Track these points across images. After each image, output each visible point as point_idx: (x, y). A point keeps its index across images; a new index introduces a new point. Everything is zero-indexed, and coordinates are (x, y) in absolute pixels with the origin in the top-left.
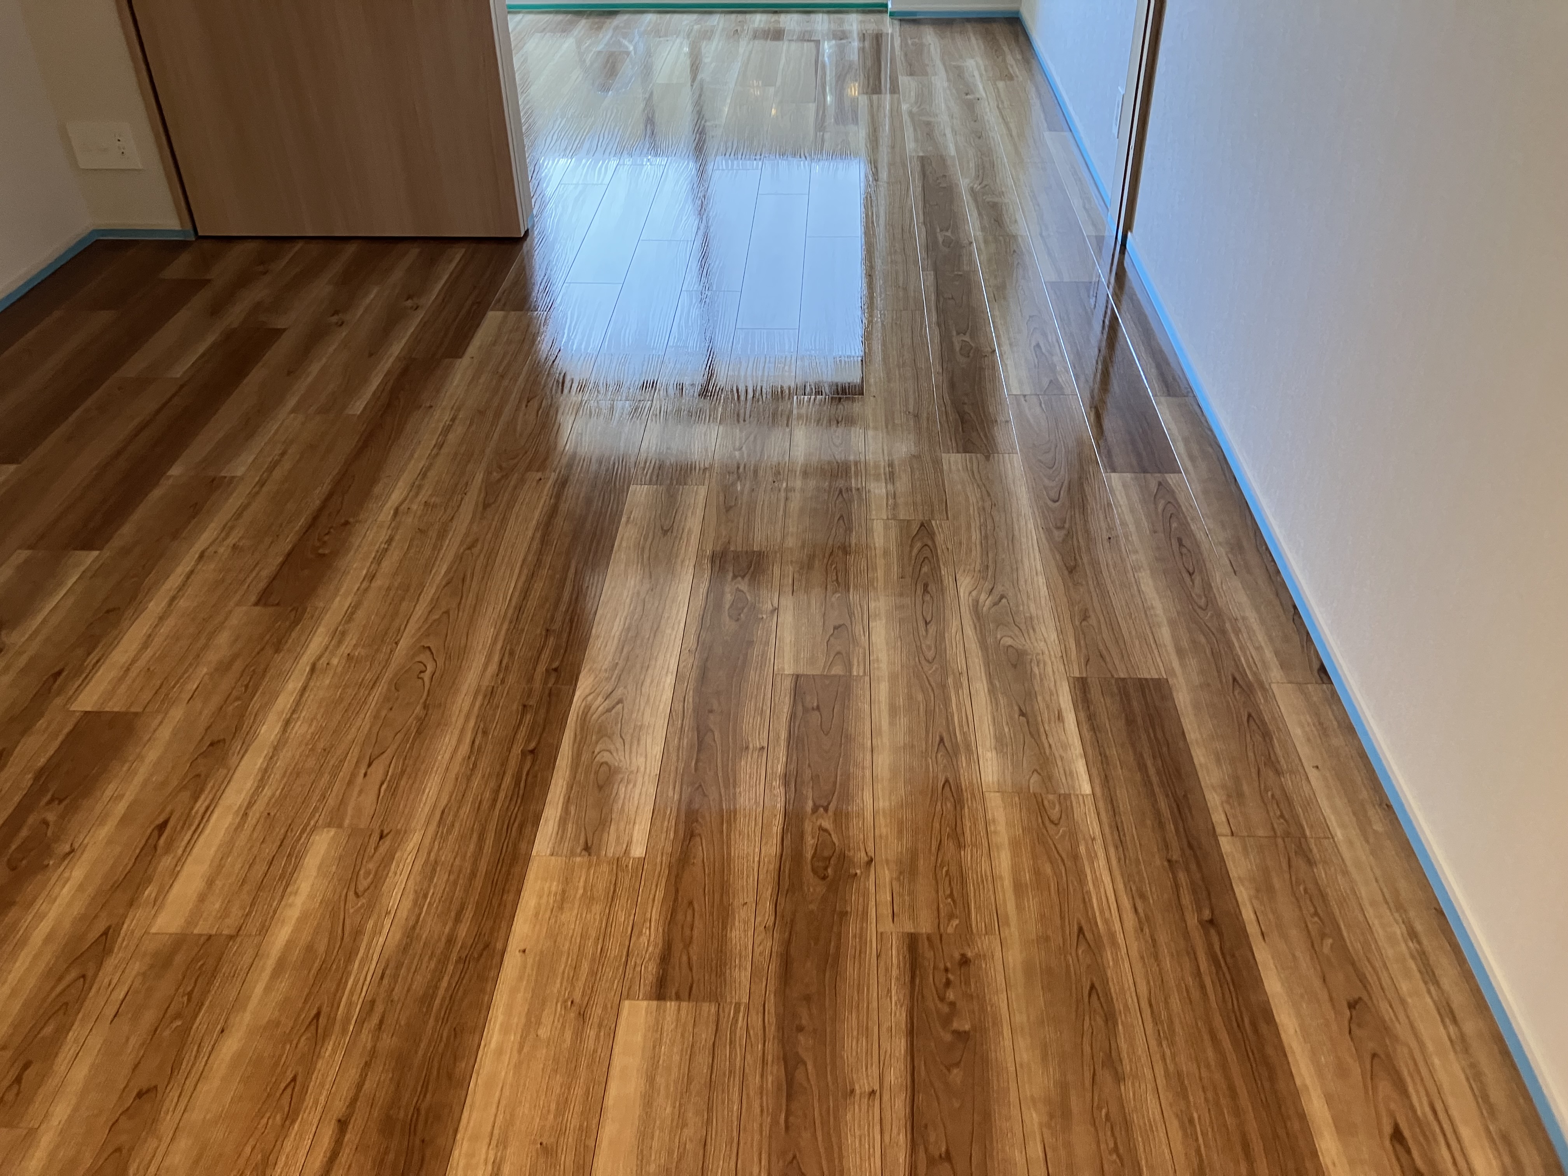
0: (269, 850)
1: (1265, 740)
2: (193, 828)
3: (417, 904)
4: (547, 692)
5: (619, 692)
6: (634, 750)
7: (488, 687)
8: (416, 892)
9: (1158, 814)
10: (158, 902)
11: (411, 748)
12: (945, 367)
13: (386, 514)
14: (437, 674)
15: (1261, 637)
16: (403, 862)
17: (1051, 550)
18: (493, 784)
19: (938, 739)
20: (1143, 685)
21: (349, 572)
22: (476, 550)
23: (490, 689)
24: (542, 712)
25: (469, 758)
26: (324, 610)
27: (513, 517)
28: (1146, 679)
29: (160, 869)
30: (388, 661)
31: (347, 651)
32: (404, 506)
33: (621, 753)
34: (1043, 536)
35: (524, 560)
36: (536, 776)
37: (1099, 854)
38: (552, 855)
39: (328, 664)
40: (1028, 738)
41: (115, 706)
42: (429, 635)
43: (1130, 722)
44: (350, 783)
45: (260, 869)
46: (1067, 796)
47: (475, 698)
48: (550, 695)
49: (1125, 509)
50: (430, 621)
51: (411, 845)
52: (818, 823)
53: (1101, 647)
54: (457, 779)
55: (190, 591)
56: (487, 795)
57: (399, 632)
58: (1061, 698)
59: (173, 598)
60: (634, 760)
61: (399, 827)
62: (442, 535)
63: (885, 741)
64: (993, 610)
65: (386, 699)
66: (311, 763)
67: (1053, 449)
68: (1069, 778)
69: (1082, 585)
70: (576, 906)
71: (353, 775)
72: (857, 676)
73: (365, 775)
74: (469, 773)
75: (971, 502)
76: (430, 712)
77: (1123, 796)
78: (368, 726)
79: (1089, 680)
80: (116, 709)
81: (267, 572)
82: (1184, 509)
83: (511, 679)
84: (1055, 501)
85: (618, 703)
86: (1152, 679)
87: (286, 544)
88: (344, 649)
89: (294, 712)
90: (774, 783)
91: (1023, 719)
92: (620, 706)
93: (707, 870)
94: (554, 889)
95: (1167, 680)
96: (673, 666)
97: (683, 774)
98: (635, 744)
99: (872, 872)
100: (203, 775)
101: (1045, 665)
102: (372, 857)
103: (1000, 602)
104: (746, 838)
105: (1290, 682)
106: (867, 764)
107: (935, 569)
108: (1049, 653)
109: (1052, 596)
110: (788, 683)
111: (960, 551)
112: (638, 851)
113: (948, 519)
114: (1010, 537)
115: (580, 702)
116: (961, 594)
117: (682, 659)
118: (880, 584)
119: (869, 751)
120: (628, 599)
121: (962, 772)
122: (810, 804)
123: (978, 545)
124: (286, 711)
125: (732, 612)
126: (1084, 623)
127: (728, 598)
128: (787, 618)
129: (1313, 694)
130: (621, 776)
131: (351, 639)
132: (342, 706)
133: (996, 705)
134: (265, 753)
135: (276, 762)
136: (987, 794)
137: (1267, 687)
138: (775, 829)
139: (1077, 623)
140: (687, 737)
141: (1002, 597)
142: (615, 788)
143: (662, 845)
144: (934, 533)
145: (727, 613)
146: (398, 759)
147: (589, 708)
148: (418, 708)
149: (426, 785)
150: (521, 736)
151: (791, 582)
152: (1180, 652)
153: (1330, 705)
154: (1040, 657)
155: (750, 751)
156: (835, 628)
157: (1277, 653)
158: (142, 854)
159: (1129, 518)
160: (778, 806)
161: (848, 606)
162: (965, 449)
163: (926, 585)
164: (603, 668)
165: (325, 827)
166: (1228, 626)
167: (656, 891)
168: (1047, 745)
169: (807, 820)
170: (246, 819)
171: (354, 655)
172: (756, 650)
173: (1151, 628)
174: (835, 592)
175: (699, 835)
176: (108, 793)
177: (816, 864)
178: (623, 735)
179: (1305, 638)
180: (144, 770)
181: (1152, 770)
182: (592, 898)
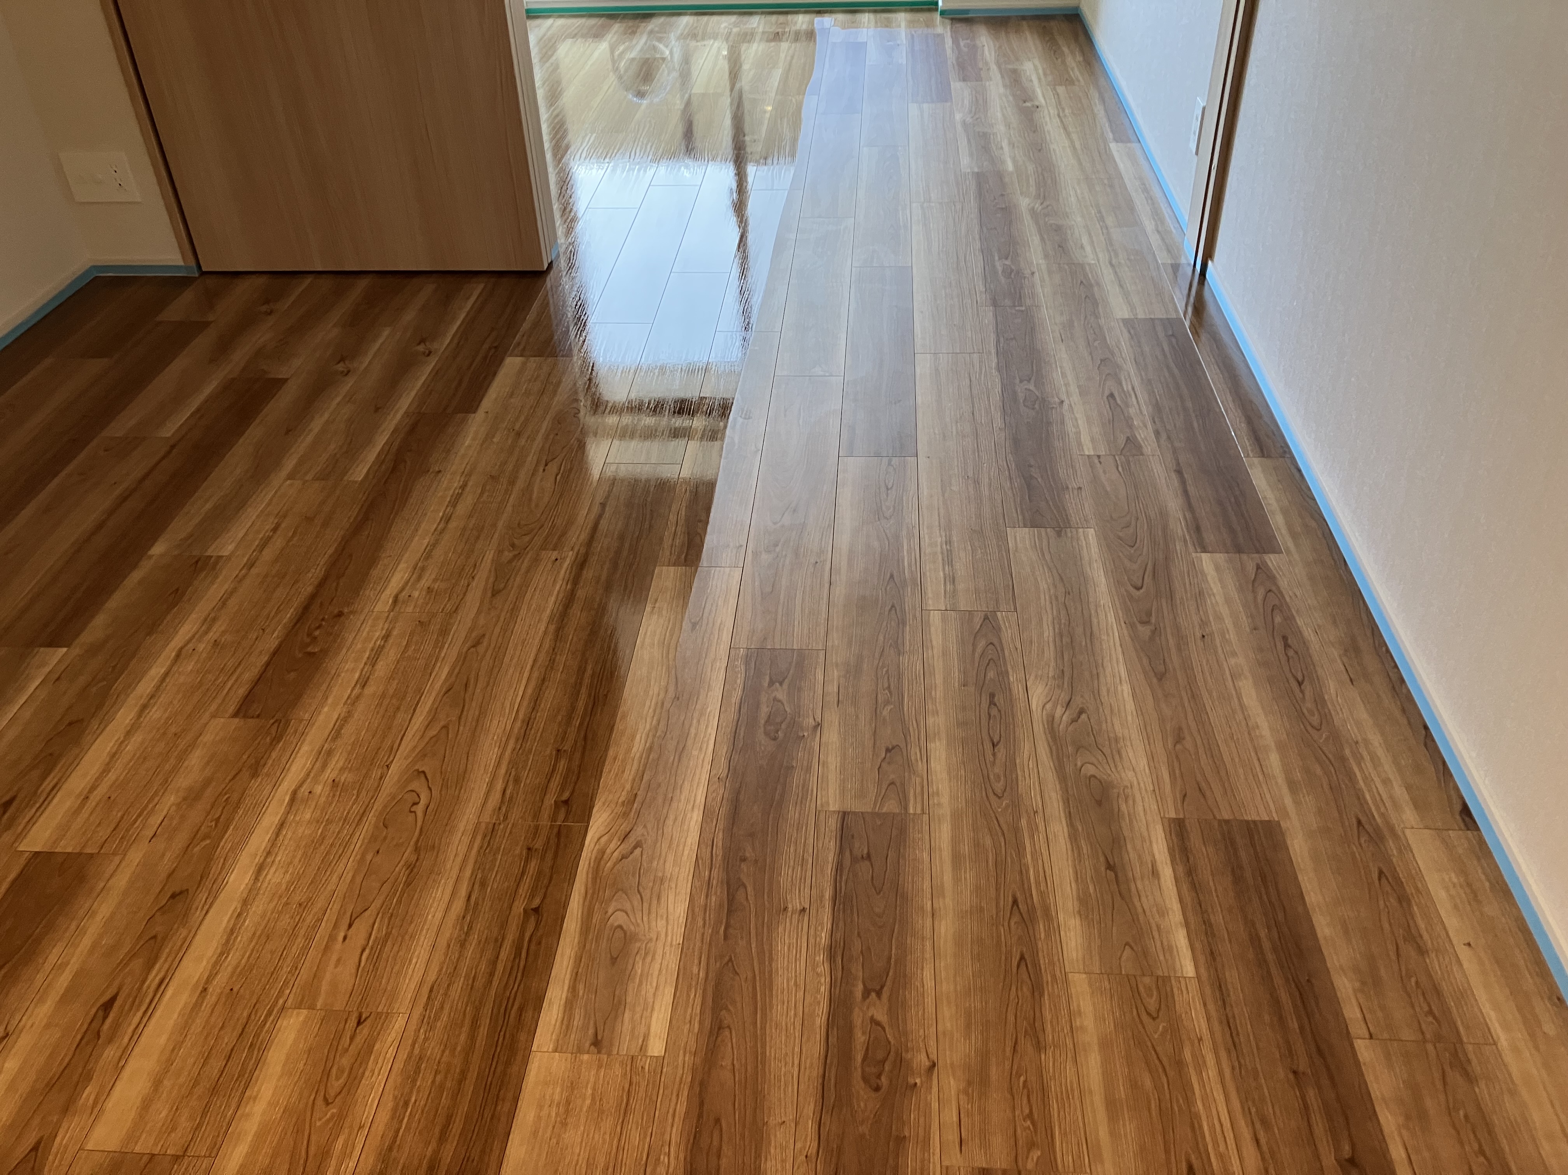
0: (228, 1038)
1: (1402, 906)
2: (143, 1008)
4: (555, 831)
5: (639, 831)
6: (653, 910)
7: (488, 825)
8: (395, 1098)
9: (1276, 1003)
10: (97, 1108)
11: (399, 902)
12: (1007, 421)
13: (383, 604)
14: (431, 807)
15: (1388, 768)
17: (1136, 651)
18: (489, 954)
19: (1010, 899)
20: (1250, 828)
21: (340, 675)
22: (482, 648)
23: (490, 827)
24: (549, 856)
25: (464, 918)
27: (524, 604)
28: (1254, 822)
29: (101, 1063)
30: (378, 788)
31: (332, 776)
32: (404, 593)
33: (639, 915)
34: (1126, 632)
35: (536, 658)
37: (1208, 1063)
38: (556, 1051)
39: (310, 793)
40: (1117, 898)
41: (69, 845)
42: (424, 756)
43: (1238, 879)
44: (327, 948)
45: (216, 1064)
46: (1166, 979)
47: (476, 837)
48: (558, 835)
49: (1220, 599)
50: (427, 738)
52: (870, 1015)
53: (1199, 778)
54: (448, 945)
57: (392, 752)
58: (1155, 846)
60: (653, 924)
61: (380, 1008)
62: (445, 628)
63: (948, 903)
64: (1070, 729)
65: (373, 838)
66: (285, 921)
67: (1133, 523)
68: (1167, 955)
69: (1174, 696)
71: (332, 938)
72: (915, 814)
73: (345, 938)
74: (463, 937)
75: (1041, 588)
76: (422, 857)
77: (1233, 977)
78: (350, 875)
79: (1187, 822)
80: (69, 850)
82: (1288, 599)
83: (516, 813)
84: (1138, 588)
85: (636, 847)
86: (1261, 821)
87: (272, 640)
88: (329, 774)
89: (268, 855)
90: (817, 958)
91: (1111, 874)
92: (638, 851)
93: (737, 1075)
94: (557, 1097)
95: (1278, 822)
96: (700, 799)
97: (710, 944)
98: (655, 902)
99: (935, 1082)
100: (159, 938)
101: (1134, 801)
102: (347, 1050)
103: (1079, 717)
104: (784, 1033)
105: (1427, 828)
106: (928, 932)
107: (1003, 674)
108: (1139, 784)
109: (1140, 710)
110: (833, 823)
111: (1030, 652)
112: (656, 1048)
113: (1016, 610)
114: (1088, 634)
115: (592, 845)
116: (1034, 707)
117: (711, 789)
118: (939, 693)
119: (930, 915)
120: (651, 710)
121: (1040, 946)
122: (860, 987)
123: (1051, 645)
124: (259, 853)
125: (769, 728)
126: (1178, 747)
127: (764, 710)
128: (832, 736)
129: (1456, 844)
130: (638, 945)
131: (337, 761)
132: (323, 847)
133: (1079, 855)
134: (232, 908)
135: (245, 921)
136: (1070, 975)
137: (1400, 833)
138: (818, 1021)
139: (1170, 746)
140: (716, 894)
141: (1081, 712)
142: (631, 961)
143: (685, 1040)
144: (1000, 629)
145: (762, 729)
146: (382, 917)
147: (603, 852)
148: (408, 851)
149: (414, 953)
150: (523, 890)
151: (836, 690)
152: (1292, 785)
153: (1479, 859)
154: (1129, 790)
155: (789, 914)
156: (888, 750)
157: (1409, 788)
158: (83, 1042)
159: (1224, 611)
160: (823, 989)
161: (903, 721)
162: (1033, 523)
163: (992, 696)
164: (620, 801)
165: (295, 1008)
166: (1347, 752)
167: (677, 1103)
168: (1140, 910)
169: (857, 1009)
170: (205, 997)
171: (339, 781)
172: (796, 779)
173: (1257, 754)
174: (887, 702)
175: (729, 1027)
176: (53, 958)
177: (867, 1069)
178: (641, 890)
179: (1441, 767)
180: (93, 928)
181: (1267, 945)
182: (601, 1112)
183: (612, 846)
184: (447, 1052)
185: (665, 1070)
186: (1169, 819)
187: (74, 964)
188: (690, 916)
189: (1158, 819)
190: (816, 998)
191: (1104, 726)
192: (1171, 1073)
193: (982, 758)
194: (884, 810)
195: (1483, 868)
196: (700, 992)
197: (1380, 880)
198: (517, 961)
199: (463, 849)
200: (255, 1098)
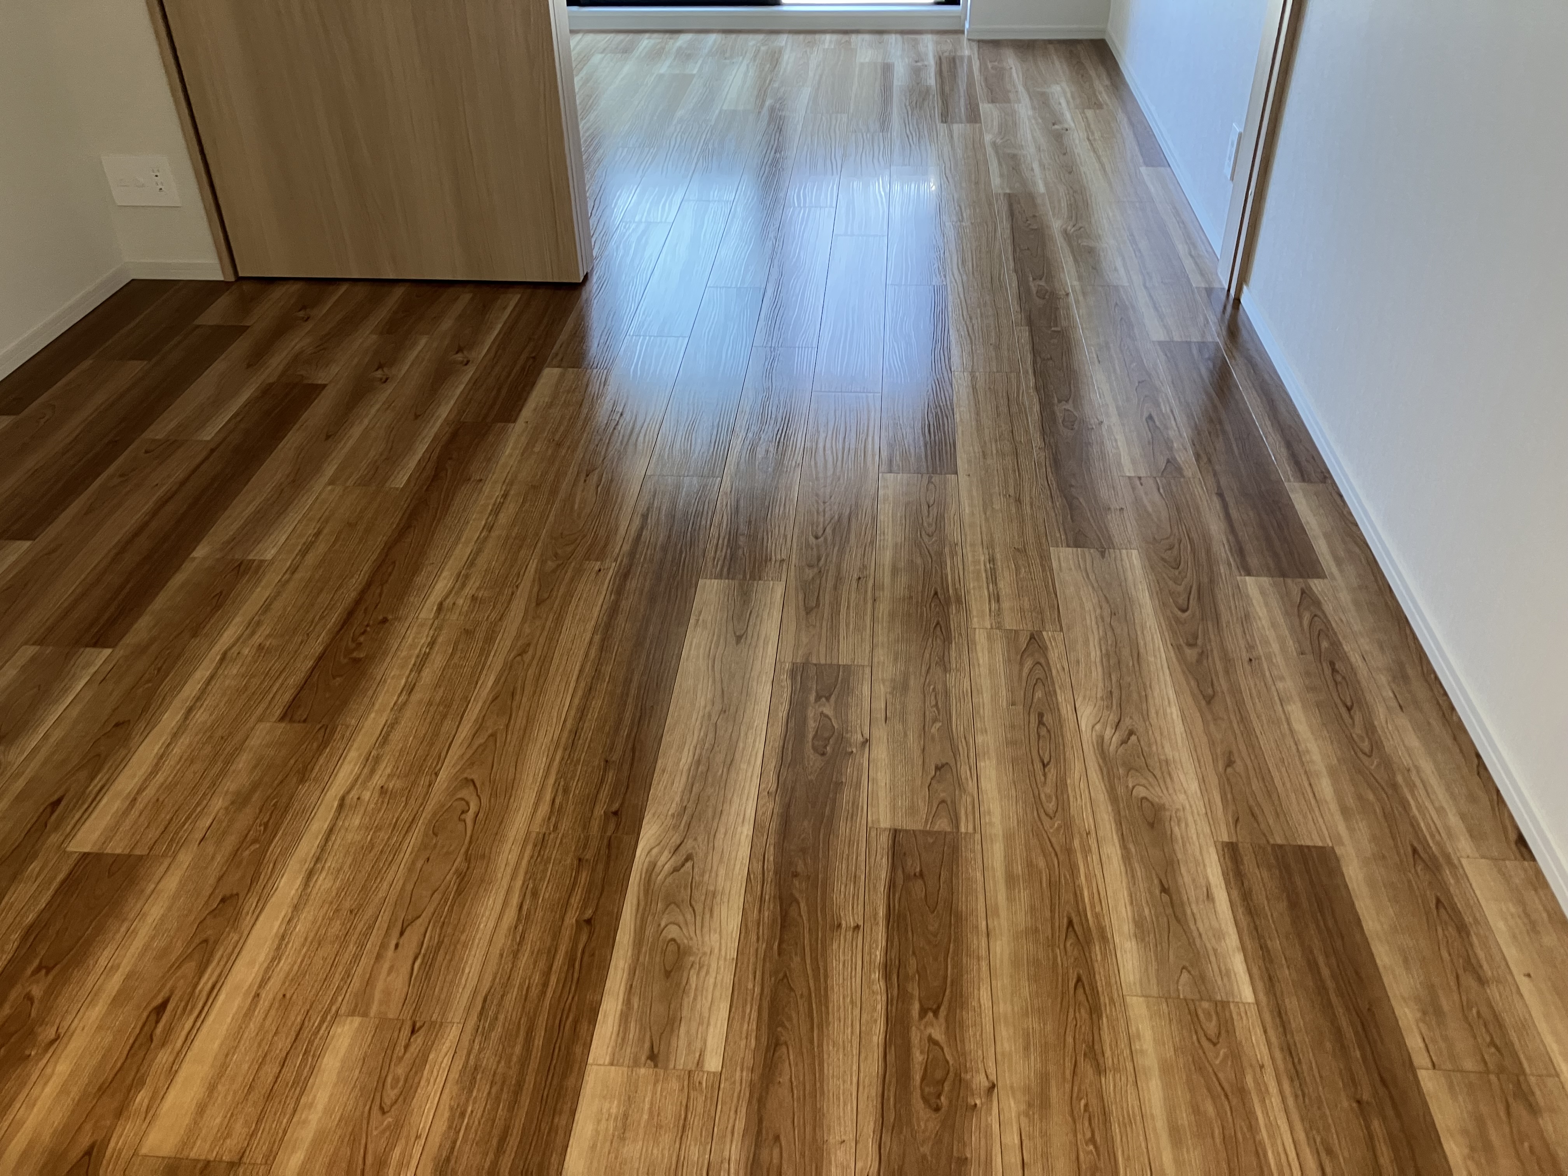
0: (283, 1043)
1: (1460, 935)
2: (195, 1013)
3: (453, 1127)
4: (605, 842)
5: (689, 844)
6: (706, 924)
7: (538, 833)
8: (451, 1108)
9: (1338, 1033)
11: (451, 910)
12: (1046, 441)
13: (427, 612)
14: (481, 815)
16: (437, 1067)
17: (1184, 672)
18: (542, 964)
19: (1065, 920)
20: (1304, 853)
21: (385, 681)
22: (527, 657)
23: (541, 836)
24: (600, 867)
25: (516, 927)
26: (356, 729)
27: (569, 617)
28: (1308, 847)
30: (427, 795)
31: (381, 783)
32: (448, 601)
33: (692, 929)
34: (1173, 655)
35: (581, 671)
36: (593, 955)
38: (612, 1064)
39: (359, 798)
40: (1173, 923)
41: (117, 847)
42: (473, 764)
43: (1293, 905)
44: (380, 955)
45: (270, 1071)
46: (1225, 1005)
47: (524, 848)
48: (609, 846)
49: (1265, 622)
50: (474, 747)
51: (448, 1044)
52: (927, 1033)
53: (1252, 802)
54: (501, 955)
55: (209, 701)
56: (537, 977)
57: (440, 759)
58: (1208, 869)
59: (190, 710)
60: (707, 938)
61: (434, 1018)
62: (490, 639)
63: (1002, 922)
64: (1120, 751)
65: (424, 846)
66: (335, 928)
67: (1177, 545)
68: (1225, 979)
69: (1223, 719)
70: (641, 1136)
71: (383, 946)
72: (965, 834)
73: (397, 946)
74: (516, 947)
75: (1087, 607)
76: (472, 865)
77: (1293, 1003)
78: (401, 882)
79: (1240, 846)
80: (118, 851)
81: (294, 680)
82: (1334, 625)
83: (565, 825)
84: (1184, 611)
85: (687, 860)
86: (1315, 847)
87: (316, 646)
88: (378, 780)
89: (318, 860)
90: (873, 976)
91: (1165, 897)
92: (689, 864)
93: (795, 1092)
94: (614, 1111)
95: (1333, 848)
96: (750, 812)
97: (764, 959)
98: (707, 916)
99: (995, 1103)
100: (211, 942)
101: (1187, 825)
102: (402, 1058)
103: (1129, 739)
104: (841, 1050)
105: (1483, 857)
106: (983, 952)
107: (1051, 694)
108: (1191, 806)
109: (1190, 733)
110: (884, 840)
111: (1078, 672)
112: (713, 1063)
113: (1061, 630)
114: (1135, 655)
115: (643, 857)
116: (1083, 727)
117: (761, 802)
118: (987, 711)
119: (985, 935)
120: (698, 723)
121: (1096, 969)
122: (916, 1006)
123: (1099, 664)
124: (309, 860)
125: (816, 743)
126: (1229, 770)
127: (812, 725)
128: (880, 752)
129: (1513, 873)
130: (692, 959)
131: (385, 769)
132: (372, 854)
133: (1133, 876)
134: (283, 914)
135: (295, 928)
136: (1128, 999)
137: (1456, 862)
138: (875, 1039)
139: (1221, 768)
140: (769, 909)
141: (1131, 733)
142: (685, 975)
143: (742, 1055)
144: (1046, 648)
145: (810, 744)
146: (434, 926)
147: (653, 865)
148: (459, 860)
149: (466, 962)
150: (575, 900)
151: (883, 706)
152: (1345, 811)
153: (1536, 890)
154: (1181, 814)
155: (843, 931)
156: (937, 768)
157: (1463, 817)
158: (137, 1045)
159: (1270, 634)
160: (879, 1007)
161: (951, 739)
162: (1077, 541)
163: (1041, 715)
164: (670, 813)
165: (348, 1016)
166: (1399, 779)
167: (735, 1119)
168: (1195, 934)
169: (914, 1028)
170: (258, 1002)
171: (387, 790)
172: (846, 795)
173: (1308, 778)
174: (935, 720)
175: (786, 1044)
176: (103, 962)
177: (927, 1090)
178: (693, 903)
179: (1495, 797)
180: (144, 932)
181: (1326, 972)
182: (659, 1127)
183: (663, 859)
184: (503, 1063)
185: (722, 1086)
186: (1223, 842)
187: (126, 967)
188: (743, 931)
189: (1211, 842)
190: (872, 1017)
191: (1154, 748)
192: (1234, 1101)
193: (1032, 779)
194: (936, 828)
195: (1540, 899)
196: (755, 1007)
197: (1437, 908)
198: (571, 972)
199: (513, 858)
200: (312, 1104)
